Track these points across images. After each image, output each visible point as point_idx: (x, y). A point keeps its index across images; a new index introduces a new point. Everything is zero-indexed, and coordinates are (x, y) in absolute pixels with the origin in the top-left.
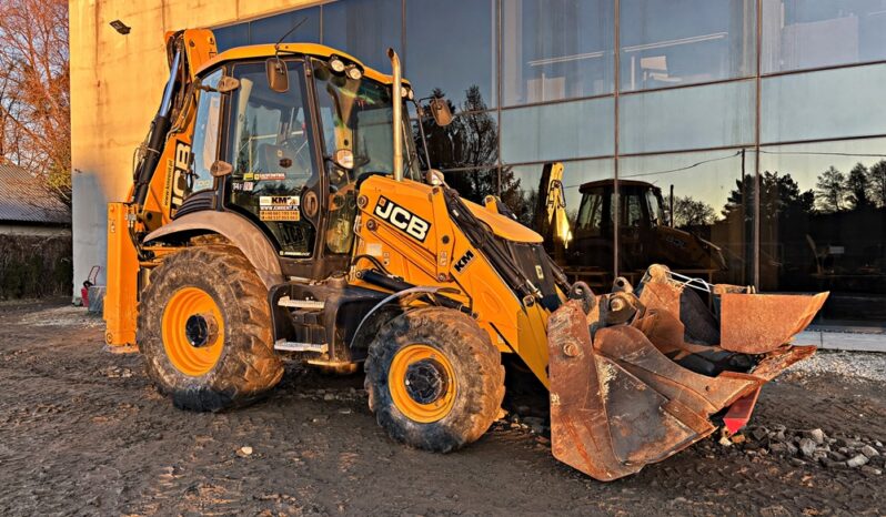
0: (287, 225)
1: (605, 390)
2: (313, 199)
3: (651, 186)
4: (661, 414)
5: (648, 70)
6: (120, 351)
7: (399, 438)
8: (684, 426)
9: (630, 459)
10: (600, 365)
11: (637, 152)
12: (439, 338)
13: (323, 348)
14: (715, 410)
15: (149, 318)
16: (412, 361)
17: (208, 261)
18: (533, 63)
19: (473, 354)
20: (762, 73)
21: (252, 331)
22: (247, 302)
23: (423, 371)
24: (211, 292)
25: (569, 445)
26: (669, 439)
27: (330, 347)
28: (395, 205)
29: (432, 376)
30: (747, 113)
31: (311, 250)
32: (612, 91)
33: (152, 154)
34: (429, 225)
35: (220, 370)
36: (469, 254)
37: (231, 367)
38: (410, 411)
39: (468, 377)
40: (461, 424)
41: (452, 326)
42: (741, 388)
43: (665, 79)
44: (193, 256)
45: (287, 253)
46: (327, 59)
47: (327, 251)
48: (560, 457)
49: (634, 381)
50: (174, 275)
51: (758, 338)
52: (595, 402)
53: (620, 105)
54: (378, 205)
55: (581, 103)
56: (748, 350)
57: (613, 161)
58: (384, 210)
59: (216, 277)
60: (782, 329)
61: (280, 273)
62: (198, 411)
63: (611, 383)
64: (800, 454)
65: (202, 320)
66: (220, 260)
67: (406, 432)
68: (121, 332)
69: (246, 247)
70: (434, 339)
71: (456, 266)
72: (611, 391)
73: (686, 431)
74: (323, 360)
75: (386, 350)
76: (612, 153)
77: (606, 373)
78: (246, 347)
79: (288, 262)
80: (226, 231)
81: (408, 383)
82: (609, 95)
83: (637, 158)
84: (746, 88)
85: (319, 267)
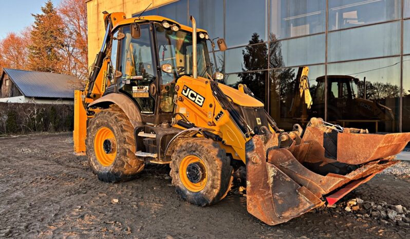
0: (144, 99)
1: (271, 180)
2: (154, 88)
3: (353, 78)
4: (297, 194)
5: (346, 19)
6: (79, 155)
7: (184, 199)
8: (308, 200)
9: (283, 215)
10: (269, 168)
11: (337, 61)
12: (200, 152)
13: (155, 156)
14: (325, 193)
15: (89, 140)
16: (190, 163)
17: (111, 116)
18: (285, 19)
19: (215, 160)
20: (404, 17)
21: (127, 147)
22: (125, 134)
23: (194, 168)
24: (112, 129)
25: (255, 206)
26: (301, 206)
27: (158, 155)
28: (190, 90)
29: (197, 170)
30: (396, 39)
31: (153, 111)
32: (324, 31)
33: (96, 69)
34: (204, 98)
35: (115, 165)
36: (221, 112)
37: (119, 162)
38: (189, 186)
39: (212, 171)
40: (209, 193)
41: (206, 147)
42: (338, 182)
43: (357, 23)
44: (105, 113)
45: (144, 112)
46: (162, 22)
47: (160, 111)
48: (251, 212)
49: (285, 176)
50: (98, 122)
51: (356, 156)
52: (266, 186)
53: (328, 38)
54: (183, 89)
55: (309, 37)
56: (351, 162)
57: (324, 65)
58: (186, 92)
59: (113, 123)
60: (368, 152)
61: (141, 121)
62: (107, 182)
63: (274, 177)
64: (387, 218)
65: (109, 142)
66: (115, 115)
67: (186, 196)
68: (80, 146)
69: (125, 109)
70: (198, 153)
71: (216, 118)
72: (274, 181)
73: (309, 203)
74: (155, 161)
75: (178, 158)
76: (324, 61)
77: (272, 172)
78: (125, 154)
79: (144, 116)
80: (118, 102)
81: (187, 173)
82: (323, 33)
83: (337, 64)
84: (396, 25)
85: (157, 118)
